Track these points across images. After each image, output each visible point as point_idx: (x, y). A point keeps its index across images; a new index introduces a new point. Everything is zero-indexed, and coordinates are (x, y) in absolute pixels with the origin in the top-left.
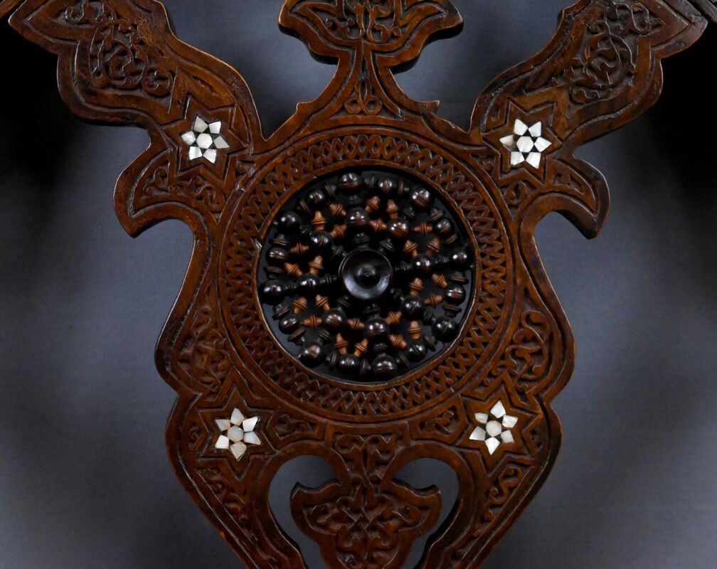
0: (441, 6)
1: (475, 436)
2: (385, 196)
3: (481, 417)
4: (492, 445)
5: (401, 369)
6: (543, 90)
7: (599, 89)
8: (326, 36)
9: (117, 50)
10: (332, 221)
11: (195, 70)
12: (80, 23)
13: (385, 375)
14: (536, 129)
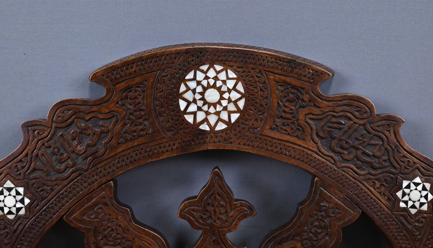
0: (246, 208)
6: (291, 242)
7: (314, 241)
8: (198, 222)
9: (110, 229)
11: (143, 237)
12: (94, 219)
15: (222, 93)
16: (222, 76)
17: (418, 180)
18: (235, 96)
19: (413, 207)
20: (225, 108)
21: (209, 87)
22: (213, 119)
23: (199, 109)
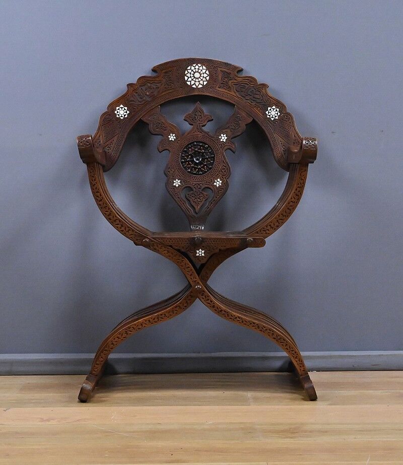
1: (215, 184)
2: (200, 146)
3: (216, 181)
4: (218, 185)
5: (203, 174)
6: (226, 130)
8: (191, 121)
9: (158, 123)
10: (192, 150)
11: (171, 126)
13: (201, 174)
14: (225, 135)
15: (201, 74)
16: (201, 68)
17: (274, 107)
18: (205, 75)
19: (272, 117)
20: (202, 80)
21: (196, 72)
22: (197, 84)
23: (192, 80)
